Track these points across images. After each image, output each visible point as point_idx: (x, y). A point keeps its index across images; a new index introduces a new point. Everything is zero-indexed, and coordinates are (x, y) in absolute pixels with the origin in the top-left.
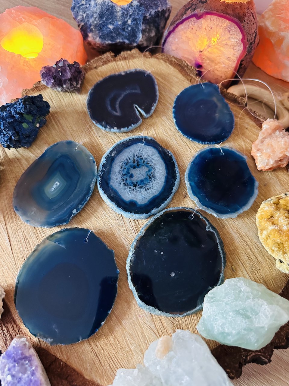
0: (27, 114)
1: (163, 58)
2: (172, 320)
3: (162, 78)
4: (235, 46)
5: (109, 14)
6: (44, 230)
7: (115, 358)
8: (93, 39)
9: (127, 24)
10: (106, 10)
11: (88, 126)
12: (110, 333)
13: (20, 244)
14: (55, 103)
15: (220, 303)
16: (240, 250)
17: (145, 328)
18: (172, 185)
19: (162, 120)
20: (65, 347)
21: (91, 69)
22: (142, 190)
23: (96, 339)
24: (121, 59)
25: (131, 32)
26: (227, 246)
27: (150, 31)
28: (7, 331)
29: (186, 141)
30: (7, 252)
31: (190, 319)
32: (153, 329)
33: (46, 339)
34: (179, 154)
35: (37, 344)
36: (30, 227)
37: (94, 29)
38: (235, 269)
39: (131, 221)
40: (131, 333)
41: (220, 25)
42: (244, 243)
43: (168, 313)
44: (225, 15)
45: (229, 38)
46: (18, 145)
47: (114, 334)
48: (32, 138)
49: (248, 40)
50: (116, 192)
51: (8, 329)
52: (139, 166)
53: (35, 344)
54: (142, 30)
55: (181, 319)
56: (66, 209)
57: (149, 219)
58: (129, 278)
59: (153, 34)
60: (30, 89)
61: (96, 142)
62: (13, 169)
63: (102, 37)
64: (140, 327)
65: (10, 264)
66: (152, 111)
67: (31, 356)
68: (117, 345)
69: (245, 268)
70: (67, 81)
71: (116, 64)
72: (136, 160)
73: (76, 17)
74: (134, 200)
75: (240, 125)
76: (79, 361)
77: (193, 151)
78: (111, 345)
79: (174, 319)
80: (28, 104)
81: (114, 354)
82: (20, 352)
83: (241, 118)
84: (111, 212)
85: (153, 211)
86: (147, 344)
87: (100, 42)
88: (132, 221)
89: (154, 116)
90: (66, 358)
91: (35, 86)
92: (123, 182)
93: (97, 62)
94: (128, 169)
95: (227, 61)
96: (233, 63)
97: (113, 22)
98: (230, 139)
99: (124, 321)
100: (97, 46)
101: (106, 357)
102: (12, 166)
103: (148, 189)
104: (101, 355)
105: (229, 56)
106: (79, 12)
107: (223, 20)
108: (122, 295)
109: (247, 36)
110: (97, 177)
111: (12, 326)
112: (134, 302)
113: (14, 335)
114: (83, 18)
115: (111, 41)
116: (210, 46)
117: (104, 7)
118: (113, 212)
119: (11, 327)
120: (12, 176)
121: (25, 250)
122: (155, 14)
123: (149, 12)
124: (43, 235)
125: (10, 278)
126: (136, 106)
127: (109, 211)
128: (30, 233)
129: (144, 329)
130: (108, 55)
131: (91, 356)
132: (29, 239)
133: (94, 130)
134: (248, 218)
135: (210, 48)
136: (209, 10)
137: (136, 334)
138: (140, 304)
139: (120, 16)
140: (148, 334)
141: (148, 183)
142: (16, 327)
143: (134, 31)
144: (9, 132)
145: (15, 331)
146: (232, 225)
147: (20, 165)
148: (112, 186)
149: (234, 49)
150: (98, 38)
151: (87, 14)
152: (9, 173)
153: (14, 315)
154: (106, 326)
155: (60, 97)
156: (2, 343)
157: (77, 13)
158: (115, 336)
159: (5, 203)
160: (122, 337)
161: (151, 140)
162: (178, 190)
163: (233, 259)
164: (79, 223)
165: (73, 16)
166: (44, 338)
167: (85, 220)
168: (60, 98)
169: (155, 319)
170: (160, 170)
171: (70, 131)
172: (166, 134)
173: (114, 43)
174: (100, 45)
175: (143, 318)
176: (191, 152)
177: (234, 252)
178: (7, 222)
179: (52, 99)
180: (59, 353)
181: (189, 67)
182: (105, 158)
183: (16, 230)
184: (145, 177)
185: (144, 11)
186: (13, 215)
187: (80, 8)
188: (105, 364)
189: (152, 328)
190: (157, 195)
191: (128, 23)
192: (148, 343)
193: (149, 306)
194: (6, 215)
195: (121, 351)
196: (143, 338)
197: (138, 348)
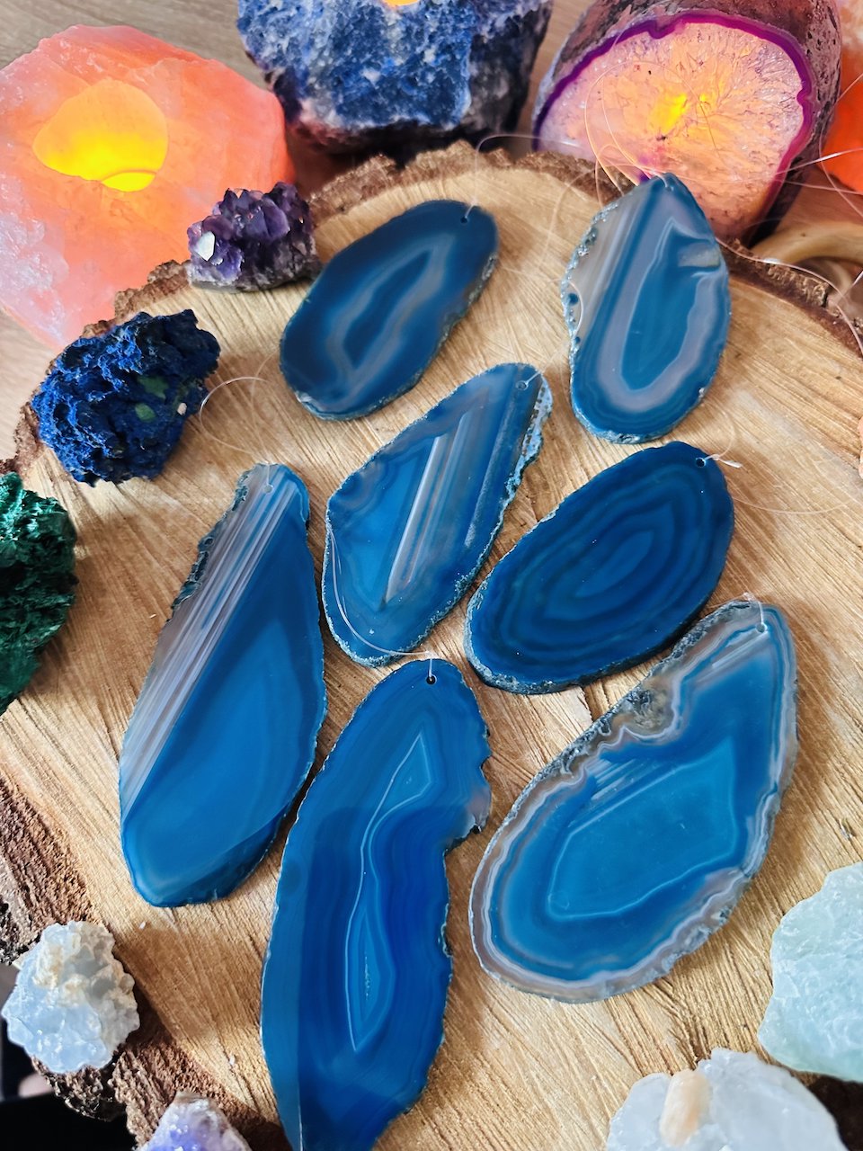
0: (150, 377)
1: (551, 165)
2: (669, 1003)
4: (778, 116)
5: (363, 34)
7: (501, 1139)
8: (318, 115)
9: (422, 64)
10: (353, 24)
12: (478, 1058)
14: (224, 331)
15: (828, 954)
17: (585, 1035)
21: (327, 213)
24: (420, 176)
25: (435, 88)
27: (493, 81)
28: (146, 1073)
31: (725, 998)
32: (613, 1040)
35: (249, 1109)
37: (317, 86)
40: (542, 1053)
41: (730, 51)
44: (748, 20)
45: (757, 93)
46: (120, 472)
47: (488, 1062)
48: (166, 449)
49: (822, 94)
51: (150, 1064)
53: (240, 1109)
54: (470, 80)
55: (696, 1000)
59: (502, 91)
60: (140, 289)
62: (112, 550)
63: (345, 109)
64: (571, 1034)
68: (501, 1096)
71: (406, 192)
73: (257, 51)
78: (483, 1097)
79: (673, 1000)
80: (154, 345)
81: (494, 1125)
86: (597, 1086)
87: (338, 126)
91: (154, 278)
93: (344, 190)
95: (748, 165)
96: (768, 168)
97: (376, 60)
100: (330, 138)
101: (472, 1138)
102: (108, 542)
104: (456, 1130)
105: (752, 149)
106: (265, 35)
107: (739, 37)
109: (819, 84)
111: (162, 1054)
113: (171, 1083)
114: (280, 51)
115: (375, 119)
116: (694, 119)
117: (347, 15)
119: (157, 1058)
120: (114, 573)
122: (507, 26)
123: (490, 22)
129: (582, 1039)
130: (376, 166)
131: (422, 1138)
135: (693, 125)
136: (696, 6)
137: (560, 1056)
139: (399, 38)
140: (596, 1056)
142: (175, 1059)
143: (445, 85)
144: (93, 435)
145: (173, 1070)
147: (134, 535)
149: (771, 126)
150: (333, 113)
151: (291, 39)
152: (103, 562)
155: (237, 309)
156: (135, 1110)
157: (258, 37)
158: (492, 1066)
159: (99, 660)
160: (516, 1068)
165: (247, 48)
168: (239, 312)
169: (613, 1006)
173: (383, 125)
174: (338, 135)
178: (113, 722)
179: (214, 318)
185: (474, 18)
186: (129, 698)
187: (266, 20)
189: (608, 1035)
191: (425, 60)
192: (601, 1085)
194: (107, 700)
195: (515, 1115)
196: (581, 1069)
197: (571, 1102)
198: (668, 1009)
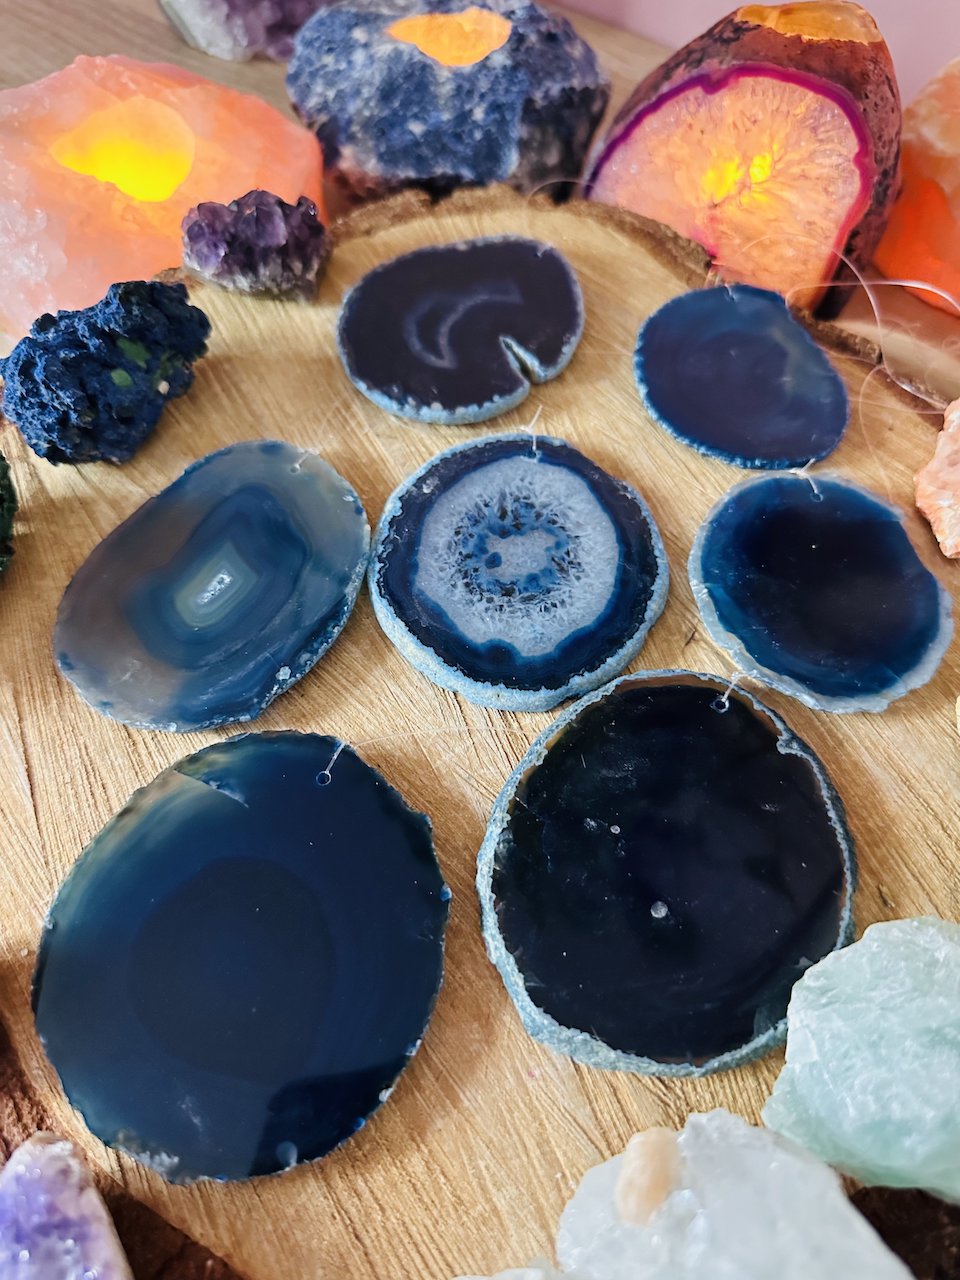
0: (131, 340)
1: (595, 212)
2: (660, 1090)
3: (594, 268)
4: (833, 181)
5: (412, 88)
6: (162, 743)
7: (432, 1246)
8: (358, 163)
9: (470, 121)
10: (403, 78)
11: (337, 404)
12: (413, 1140)
13: (71, 792)
15: (858, 1005)
16: (904, 830)
17: (552, 1120)
18: (643, 596)
19: (600, 392)
20: (226, 1195)
21: (350, 234)
22: (535, 609)
23: (353, 1166)
24: (454, 210)
25: (482, 146)
26: (856, 813)
27: (543, 147)
29: (683, 460)
30: (15, 819)
31: (732, 1089)
32: (585, 1127)
33: (152, 1157)
34: (663, 500)
35: (113, 1181)
36: (110, 732)
37: (359, 135)
38: (893, 897)
39: (494, 719)
40: (495, 1139)
42: (919, 806)
43: (645, 1059)
44: (802, 74)
45: (812, 156)
46: (87, 449)
47: (427, 1146)
48: (141, 429)
49: (878, 158)
50: (437, 613)
52: (518, 528)
53: (103, 1181)
54: (519, 141)
55: (695, 1089)
56: (251, 665)
57: (558, 714)
58: (491, 920)
59: (553, 158)
61: (366, 452)
62: (61, 534)
63: (386, 157)
64: (534, 1118)
65: (26, 862)
66: (563, 360)
67: (84, 1221)
68: (438, 1191)
69: (928, 894)
70: (274, 255)
71: (438, 224)
72: (509, 509)
73: (302, 102)
74: (504, 642)
75: (865, 415)
76: (282, 1257)
77: (710, 490)
78: (415, 1190)
79: (666, 1086)
80: (138, 304)
81: (425, 1226)
82: (42, 1199)
83: (867, 396)
84: (419, 685)
85: (576, 681)
86: (562, 1186)
87: (378, 173)
88: (496, 717)
89: (570, 377)
90: (227, 1242)
92: (465, 581)
93: (373, 217)
94: (482, 539)
95: (803, 238)
96: (824, 241)
97: (424, 114)
98: (837, 457)
99: (468, 1093)
100: (369, 189)
101: (395, 1241)
102: (58, 525)
103: (555, 606)
104: (375, 1230)
105: (809, 220)
106: (312, 87)
107: (794, 92)
108: (459, 989)
109: (875, 144)
110: (370, 562)
111: (16, 1105)
112: (507, 1019)
114: (326, 102)
115: (417, 170)
116: (748, 185)
117: (397, 68)
118: (424, 685)
120: (58, 557)
121: (88, 815)
122: (562, 97)
123: (544, 89)
124: (158, 760)
125: (20, 917)
126: (509, 341)
127: (411, 683)
128: (112, 754)
129: (547, 1126)
130: (410, 198)
131: (331, 1236)
132: (104, 774)
133: (361, 416)
134: (925, 717)
135: (746, 192)
136: (751, 59)
137: (519, 1146)
138: (533, 1020)
139: (448, 95)
140: (564, 1148)
141: (556, 587)
142: (30, 1113)
143: (492, 144)
144: (61, 394)
145: (25, 1127)
146: (871, 741)
147: (88, 521)
148: (422, 593)
149: (827, 192)
150: (373, 161)
151: (339, 90)
152: (48, 545)
153: (26, 1063)
154: (395, 1113)
157: (305, 89)
158: (430, 1151)
159: (24, 646)
160: (461, 1155)
161: (564, 447)
162: (661, 618)
163: (882, 862)
164: (298, 720)
165: (293, 100)
166: (144, 1152)
167: (319, 712)
168: (243, 316)
169: (590, 1086)
170: (596, 543)
171: (274, 418)
172: (613, 436)
173: (425, 176)
175: (544, 1080)
176: (703, 494)
177: (884, 835)
178: (28, 712)
180: (199, 1222)
181: (681, 242)
182: (400, 498)
183: (58, 742)
184: (542, 567)
185: (527, 83)
186: (51, 689)
187: (316, 75)
188: (390, 1268)
189: (580, 1122)
190: (589, 627)
191: (474, 117)
192: (566, 1184)
193: (572, 1029)
194: (24, 688)
195: (454, 1216)
196: (543, 1162)
197: (526, 1204)
198: (659, 1097)
